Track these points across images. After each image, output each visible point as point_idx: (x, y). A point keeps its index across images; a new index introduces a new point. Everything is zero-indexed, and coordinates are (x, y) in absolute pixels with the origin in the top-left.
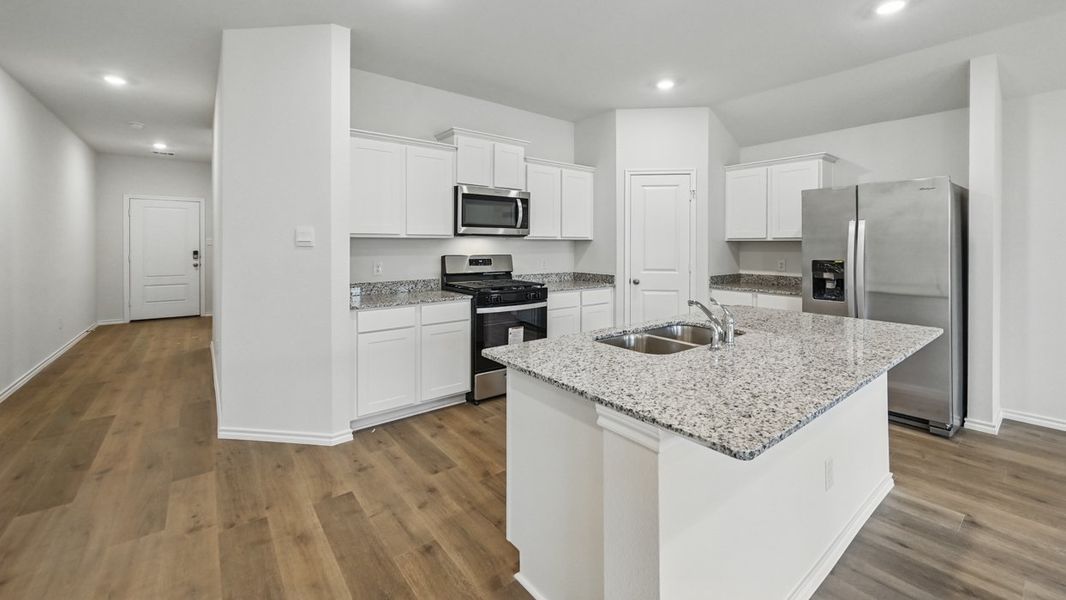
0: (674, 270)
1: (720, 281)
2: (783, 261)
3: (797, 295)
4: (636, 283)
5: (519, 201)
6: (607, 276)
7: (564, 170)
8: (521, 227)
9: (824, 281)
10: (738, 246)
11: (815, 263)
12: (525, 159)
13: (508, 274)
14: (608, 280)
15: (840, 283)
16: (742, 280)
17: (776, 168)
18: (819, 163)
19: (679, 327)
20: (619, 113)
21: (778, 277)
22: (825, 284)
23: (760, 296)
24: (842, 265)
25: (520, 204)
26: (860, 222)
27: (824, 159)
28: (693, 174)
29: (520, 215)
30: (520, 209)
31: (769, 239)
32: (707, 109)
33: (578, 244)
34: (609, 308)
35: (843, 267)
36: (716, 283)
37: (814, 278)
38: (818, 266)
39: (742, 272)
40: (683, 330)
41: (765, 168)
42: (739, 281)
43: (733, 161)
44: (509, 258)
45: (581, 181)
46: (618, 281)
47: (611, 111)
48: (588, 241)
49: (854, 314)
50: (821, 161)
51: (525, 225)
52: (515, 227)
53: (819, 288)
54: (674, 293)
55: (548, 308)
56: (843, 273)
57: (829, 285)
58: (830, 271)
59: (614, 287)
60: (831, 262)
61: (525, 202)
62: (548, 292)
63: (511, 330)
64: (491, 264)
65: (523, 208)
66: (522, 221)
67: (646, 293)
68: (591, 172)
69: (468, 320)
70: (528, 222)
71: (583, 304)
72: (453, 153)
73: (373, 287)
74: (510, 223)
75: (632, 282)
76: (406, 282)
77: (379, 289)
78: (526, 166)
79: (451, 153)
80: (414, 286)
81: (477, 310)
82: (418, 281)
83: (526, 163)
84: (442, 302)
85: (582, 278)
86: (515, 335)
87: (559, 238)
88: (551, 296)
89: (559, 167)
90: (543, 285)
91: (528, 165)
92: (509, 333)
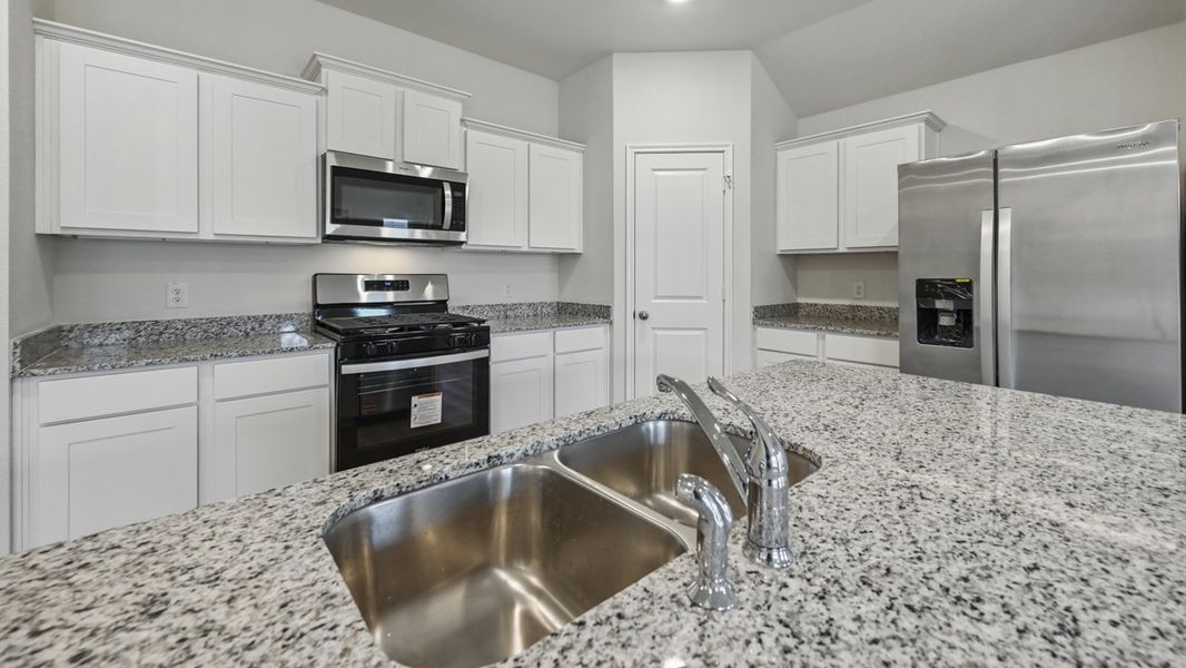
0: (700, 298)
1: (768, 315)
2: (861, 284)
3: (888, 336)
4: (644, 317)
5: (447, 187)
6: (600, 306)
7: (532, 144)
8: (453, 228)
9: (935, 313)
10: (796, 262)
11: (921, 283)
12: (462, 120)
13: (441, 305)
14: (602, 313)
15: (965, 317)
16: (802, 312)
17: (853, 141)
18: (920, 129)
19: (662, 424)
20: (616, 58)
21: (853, 308)
22: (937, 319)
23: (830, 337)
24: (968, 287)
25: (448, 192)
26: (1001, 211)
27: (927, 122)
28: (729, 151)
29: (448, 209)
30: (448, 201)
31: (842, 250)
32: (749, 52)
33: (564, 259)
34: (601, 357)
35: (971, 291)
36: (763, 317)
37: (919, 309)
38: (927, 289)
39: (801, 300)
40: (669, 431)
41: (834, 142)
42: (796, 313)
43: (788, 136)
44: (440, 279)
45: (563, 166)
46: (616, 314)
47: (607, 54)
48: (574, 256)
49: (992, 379)
50: (923, 124)
51: (459, 223)
52: (440, 228)
53: (928, 325)
54: (700, 333)
55: (492, 359)
56: (971, 300)
57: (945, 321)
58: (949, 296)
59: (611, 323)
60: (953, 283)
61: (459, 188)
62: (491, 335)
63: (415, 400)
64: (408, 288)
65: (453, 197)
66: (453, 219)
67: (658, 332)
68: (578, 151)
69: (325, 386)
70: (464, 220)
71: (557, 351)
72: (318, 97)
73: (166, 328)
74: (431, 222)
75: (637, 315)
76: (240, 318)
77: (178, 332)
78: (466, 133)
79: (314, 98)
80: (257, 326)
81: (343, 367)
82: (265, 316)
83: (465, 129)
84: (263, 356)
85: (568, 311)
86: (425, 409)
87: (525, 249)
88: (495, 340)
89: (526, 139)
90: (484, 321)
91: (470, 131)
92: (413, 405)
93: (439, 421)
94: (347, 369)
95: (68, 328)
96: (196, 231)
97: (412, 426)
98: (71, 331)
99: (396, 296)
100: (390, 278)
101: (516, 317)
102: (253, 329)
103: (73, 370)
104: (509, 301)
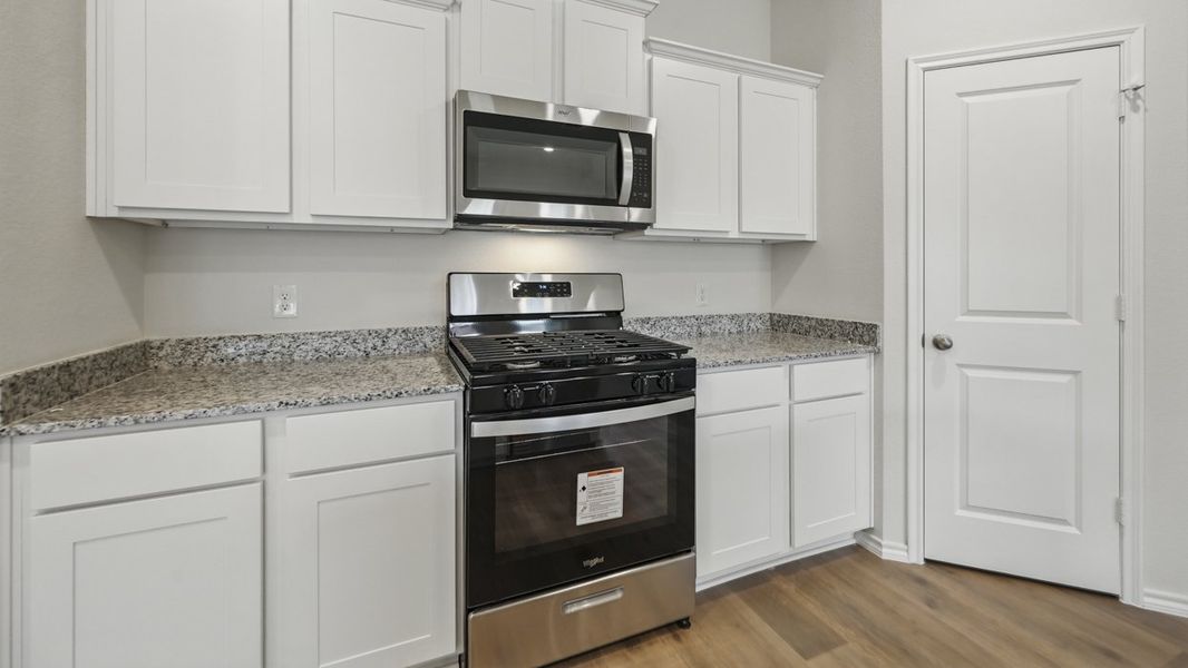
0: (1064, 315)
4: (939, 345)
5: (625, 139)
6: (856, 325)
7: (745, 78)
8: (633, 203)
12: (646, 43)
14: (863, 335)
25: (627, 150)
28: (1133, 39)
29: (628, 175)
30: (628, 162)
33: (782, 251)
34: (863, 405)
45: (787, 105)
46: (889, 337)
48: (800, 246)
51: (643, 195)
52: (615, 203)
54: (1064, 379)
55: (698, 412)
59: (878, 353)
61: (642, 141)
62: (698, 371)
63: (583, 479)
64: (569, 293)
65: (635, 156)
66: (634, 188)
67: (970, 373)
68: (812, 86)
69: (448, 453)
70: (649, 191)
71: (797, 397)
72: (449, 15)
73: (270, 346)
74: (601, 194)
75: (929, 342)
76: (359, 333)
77: (285, 351)
78: (650, 62)
79: (441, 15)
80: (380, 343)
81: (475, 425)
82: (390, 330)
83: (648, 56)
84: (358, 405)
85: (790, 328)
86: (599, 493)
87: (734, 234)
88: (703, 379)
89: (735, 69)
90: (685, 350)
91: (655, 59)
92: (580, 487)
93: (619, 514)
94: (480, 429)
95: (159, 344)
96: (287, 211)
97: (578, 523)
98: (160, 348)
99: (554, 305)
100: (548, 279)
101: (714, 334)
102: (375, 348)
103: (78, 426)
104: (705, 312)
